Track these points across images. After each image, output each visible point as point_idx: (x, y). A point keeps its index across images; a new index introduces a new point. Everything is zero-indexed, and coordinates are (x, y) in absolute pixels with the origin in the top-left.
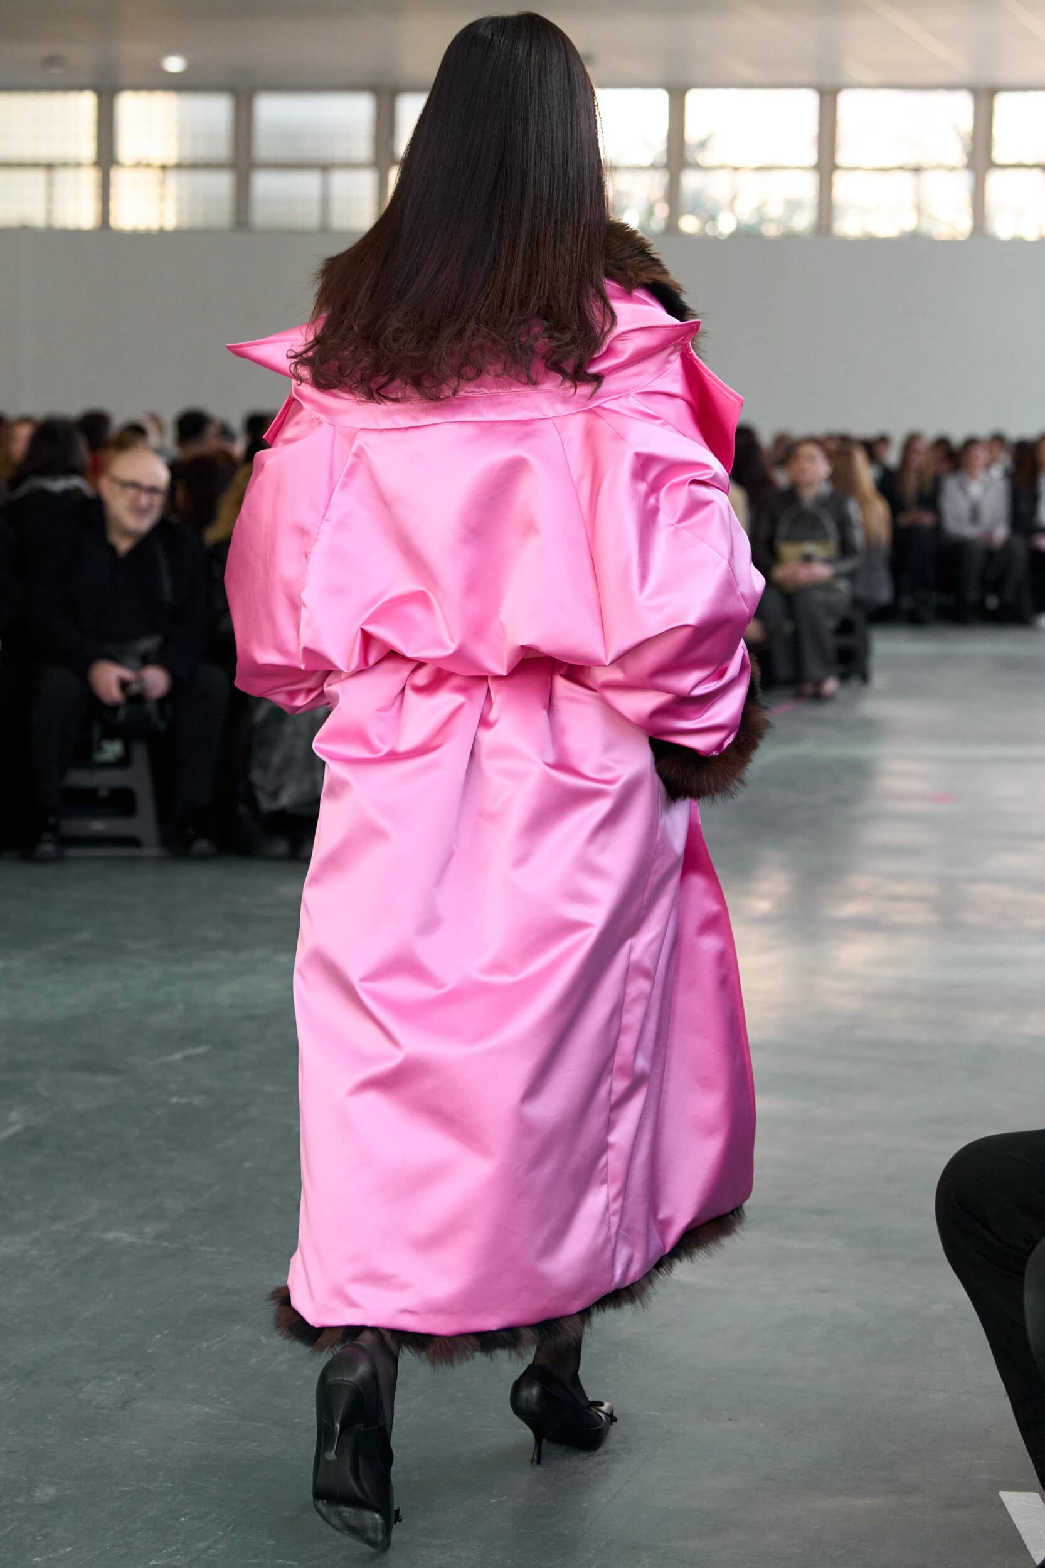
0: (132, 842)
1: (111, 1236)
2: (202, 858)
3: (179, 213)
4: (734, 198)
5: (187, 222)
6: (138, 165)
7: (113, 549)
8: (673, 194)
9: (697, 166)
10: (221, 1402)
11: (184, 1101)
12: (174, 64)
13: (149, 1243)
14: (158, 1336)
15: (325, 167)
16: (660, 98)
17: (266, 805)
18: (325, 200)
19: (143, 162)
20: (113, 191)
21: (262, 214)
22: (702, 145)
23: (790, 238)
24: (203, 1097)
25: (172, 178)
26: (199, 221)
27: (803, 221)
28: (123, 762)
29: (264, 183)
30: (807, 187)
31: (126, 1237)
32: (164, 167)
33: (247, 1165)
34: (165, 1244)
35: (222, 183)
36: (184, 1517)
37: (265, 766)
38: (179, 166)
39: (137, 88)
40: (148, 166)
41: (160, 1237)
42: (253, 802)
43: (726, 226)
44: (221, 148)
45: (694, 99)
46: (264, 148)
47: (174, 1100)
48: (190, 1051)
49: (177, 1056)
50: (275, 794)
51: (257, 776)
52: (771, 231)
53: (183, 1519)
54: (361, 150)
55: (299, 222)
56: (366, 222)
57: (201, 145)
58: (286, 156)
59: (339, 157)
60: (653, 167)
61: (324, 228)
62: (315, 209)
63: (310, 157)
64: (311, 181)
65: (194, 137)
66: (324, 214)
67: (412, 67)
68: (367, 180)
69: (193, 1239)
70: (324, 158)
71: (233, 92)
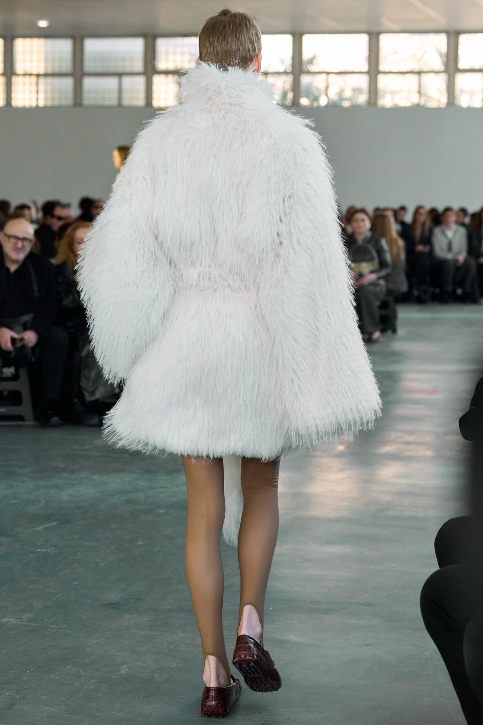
0: (20, 418)
1: (5, 620)
2: (55, 426)
3: (46, 99)
4: (327, 88)
5: (49, 103)
6: (24, 75)
7: (8, 269)
8: (296, 87)
9: (309, 73)
10: (60, 706)
11: (44, 550)
12: (43, 24)
13: (24, 623)
14: (28, 671)
15: (120, 75)
16: (288, 39)
17: (89, 398)
18: (120, 91)
19: (28, 72)
20: (14, 88)
21: (88, 99)
22: (311, 61)
23: (355, 107)
24: (53, 548)
25: (42, 80)
26: (56, 103)
27: (362, 99)
28: (15, 377)
29: (88, 83)
30: (363, 82)
31: (13, 621)
32: (38, 76)
33: (75, 583)
34: (33, 624)
35: (68, 83)
37: (88, 379)
38: (46, 75)
39: (24, 36)
40: (31, 75)
41: (30, 620)
42: (82, 397)
43: (323, 102)
44: (67, 67)
45: (307, 39)
46: (88, 66)
47: (39, 550)
48: (47, 525)
49: (41, 528)
50: (93, 393)
51: (84, 383)
52: (346, 104)
54: (139, 66)
55: (107, 103)
56: (141, 102)
57: (57, 64)
58: (100, 69)
59: (127, 69)
60: (285, 73)
61: (120, 105)
62: (115, 96)
63: (113, 70)
64: (113, 82)
65: (53, 60)
66: (120, 98)
67: (163, 24)
68: (141, 81)
69: (47, 621)
70: (120, 70)
71: (73, 37)
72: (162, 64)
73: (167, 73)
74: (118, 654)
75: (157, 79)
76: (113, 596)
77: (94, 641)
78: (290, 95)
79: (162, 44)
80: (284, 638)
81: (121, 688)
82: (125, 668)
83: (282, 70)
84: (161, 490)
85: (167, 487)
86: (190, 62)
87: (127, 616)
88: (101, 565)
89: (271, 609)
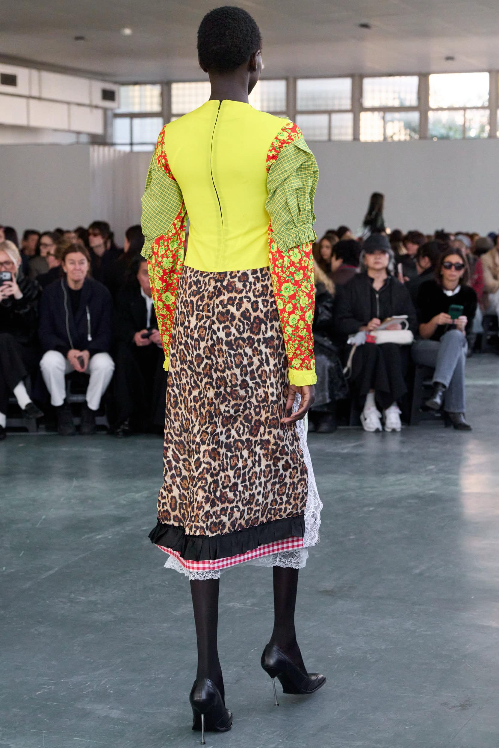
1: (231, 605)
8: (493, 121)
13: (249, 607)
15: (329, 112)
16: (486, 76)
18: (330, 127)
29: (301, 120)
31: (238, 605)
34: (256, 608)
36: (264, 732)
41: (254, 605)
44: (281, 106)
46: (301, 105)
53: (263, 734)
54: (347, 104)
55: (317, 138)
56: (349, 136)
57: (272, 104)
58: (311, 108)
59: (336, 108)
60: (483, 108)
61: (330, 140)
62: (326, 131)
63: (323, 108)
64: (323, 119)
65: (269, 100)
66: (330, 134)
67: (369, 65)
68: (349, 117)
69: (269, 606)
70: (330, 108)
71: (287, 79)
72: (368, 101)
73: (373, 110)
74: (333, 636)
75: (363, 116)
76: (328, 585)
77: (311, 624)
78: (487, 128)
79: (368, 83)
80: (485, 624)
81: (336, 666)
82: (340, 649)
83: (480, 105)
84: (370, 490)
85: (374, 487)
86: (394, 99)
87: (340, 602)
88: (317, 556)
89: (473, 597)
